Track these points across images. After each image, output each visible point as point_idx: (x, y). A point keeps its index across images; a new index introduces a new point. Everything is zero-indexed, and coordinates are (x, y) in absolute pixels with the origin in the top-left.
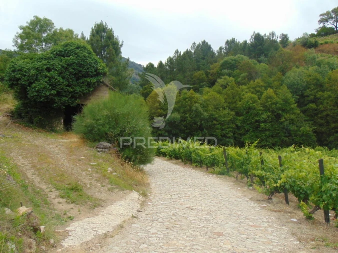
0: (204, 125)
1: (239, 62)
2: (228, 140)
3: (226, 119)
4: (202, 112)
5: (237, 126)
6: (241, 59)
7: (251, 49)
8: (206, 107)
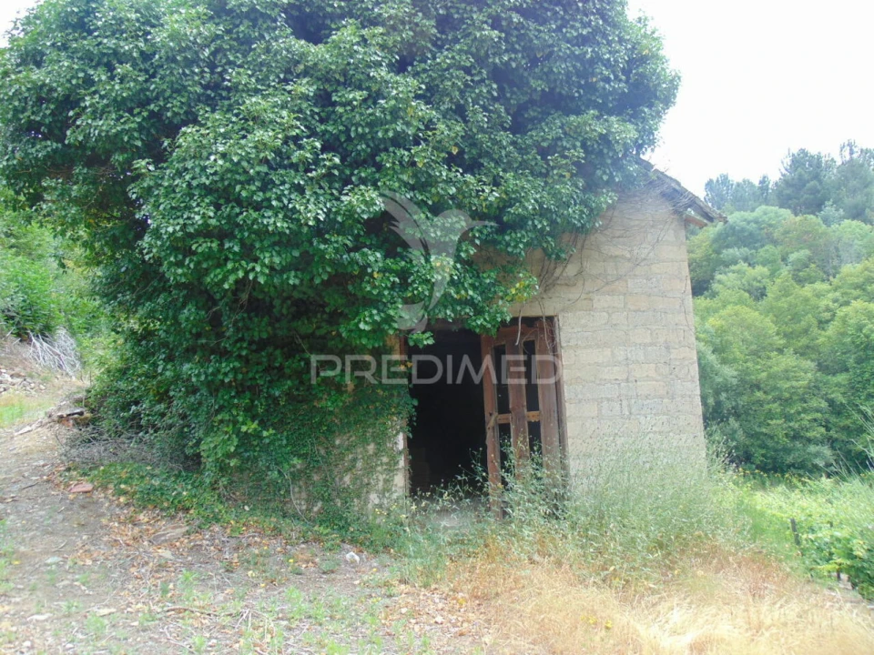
0: (728, 405)
1: (770, 225)
2: (812, 448)
3: (794, 383)
4: (717, 366)
5: (831, 403)
6: (772, 215)
7: (788, 191)
8: (723, 351)
